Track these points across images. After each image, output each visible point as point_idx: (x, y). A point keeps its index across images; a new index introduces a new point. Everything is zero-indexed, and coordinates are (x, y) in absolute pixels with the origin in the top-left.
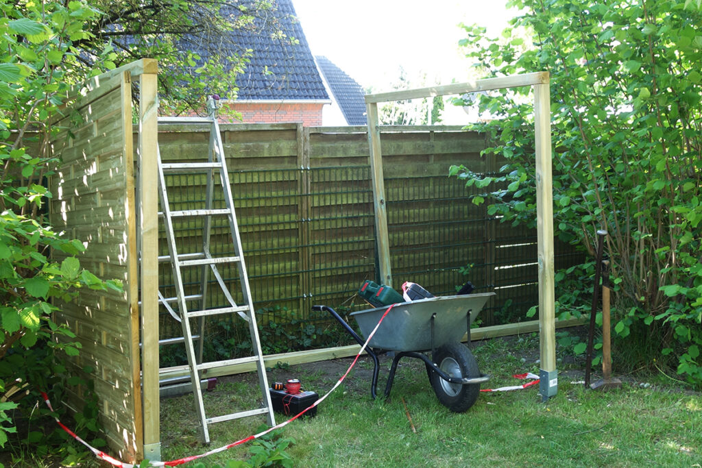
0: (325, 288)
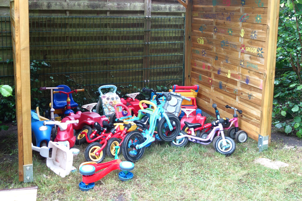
0: (156, 78)
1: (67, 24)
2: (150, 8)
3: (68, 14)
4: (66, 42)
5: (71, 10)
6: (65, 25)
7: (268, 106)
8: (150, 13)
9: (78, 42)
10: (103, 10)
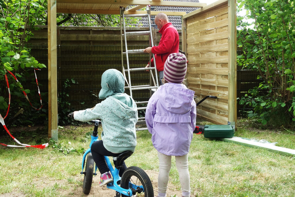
1: (90, 51)
2: (155, 39)
3: (92, 44)
4: (90, 65)
5: (94, 41)
6: (89, 52)
7: (233, 98)
8: (156, 42)
9: (99, 65)
10: (119, 40)
